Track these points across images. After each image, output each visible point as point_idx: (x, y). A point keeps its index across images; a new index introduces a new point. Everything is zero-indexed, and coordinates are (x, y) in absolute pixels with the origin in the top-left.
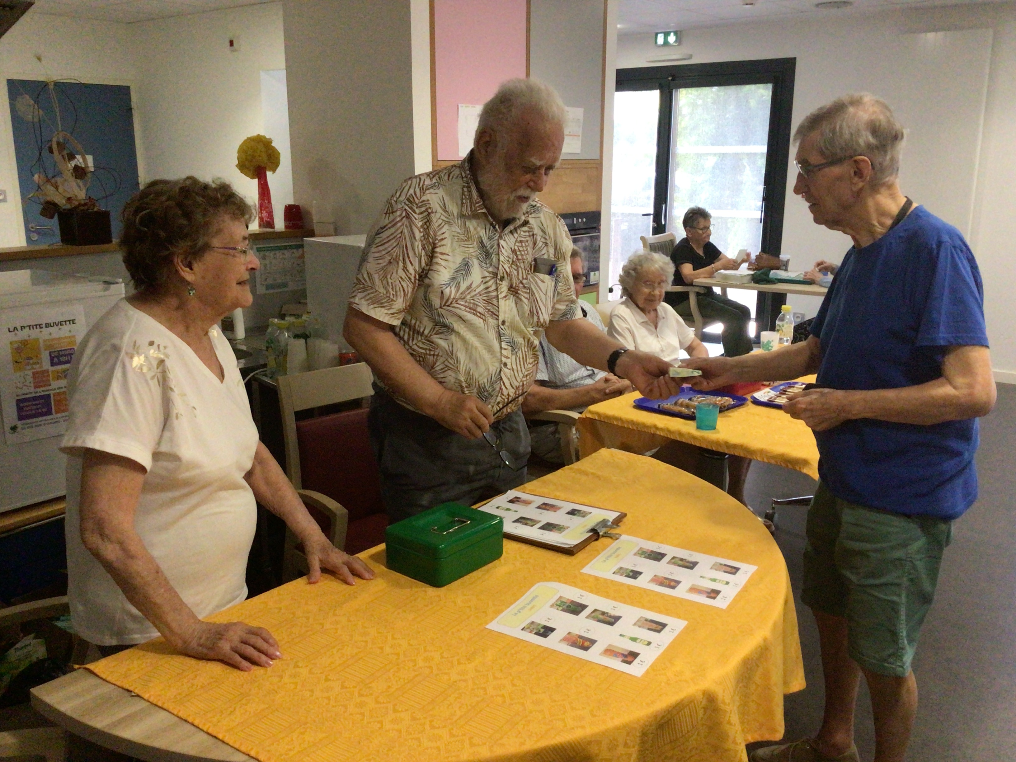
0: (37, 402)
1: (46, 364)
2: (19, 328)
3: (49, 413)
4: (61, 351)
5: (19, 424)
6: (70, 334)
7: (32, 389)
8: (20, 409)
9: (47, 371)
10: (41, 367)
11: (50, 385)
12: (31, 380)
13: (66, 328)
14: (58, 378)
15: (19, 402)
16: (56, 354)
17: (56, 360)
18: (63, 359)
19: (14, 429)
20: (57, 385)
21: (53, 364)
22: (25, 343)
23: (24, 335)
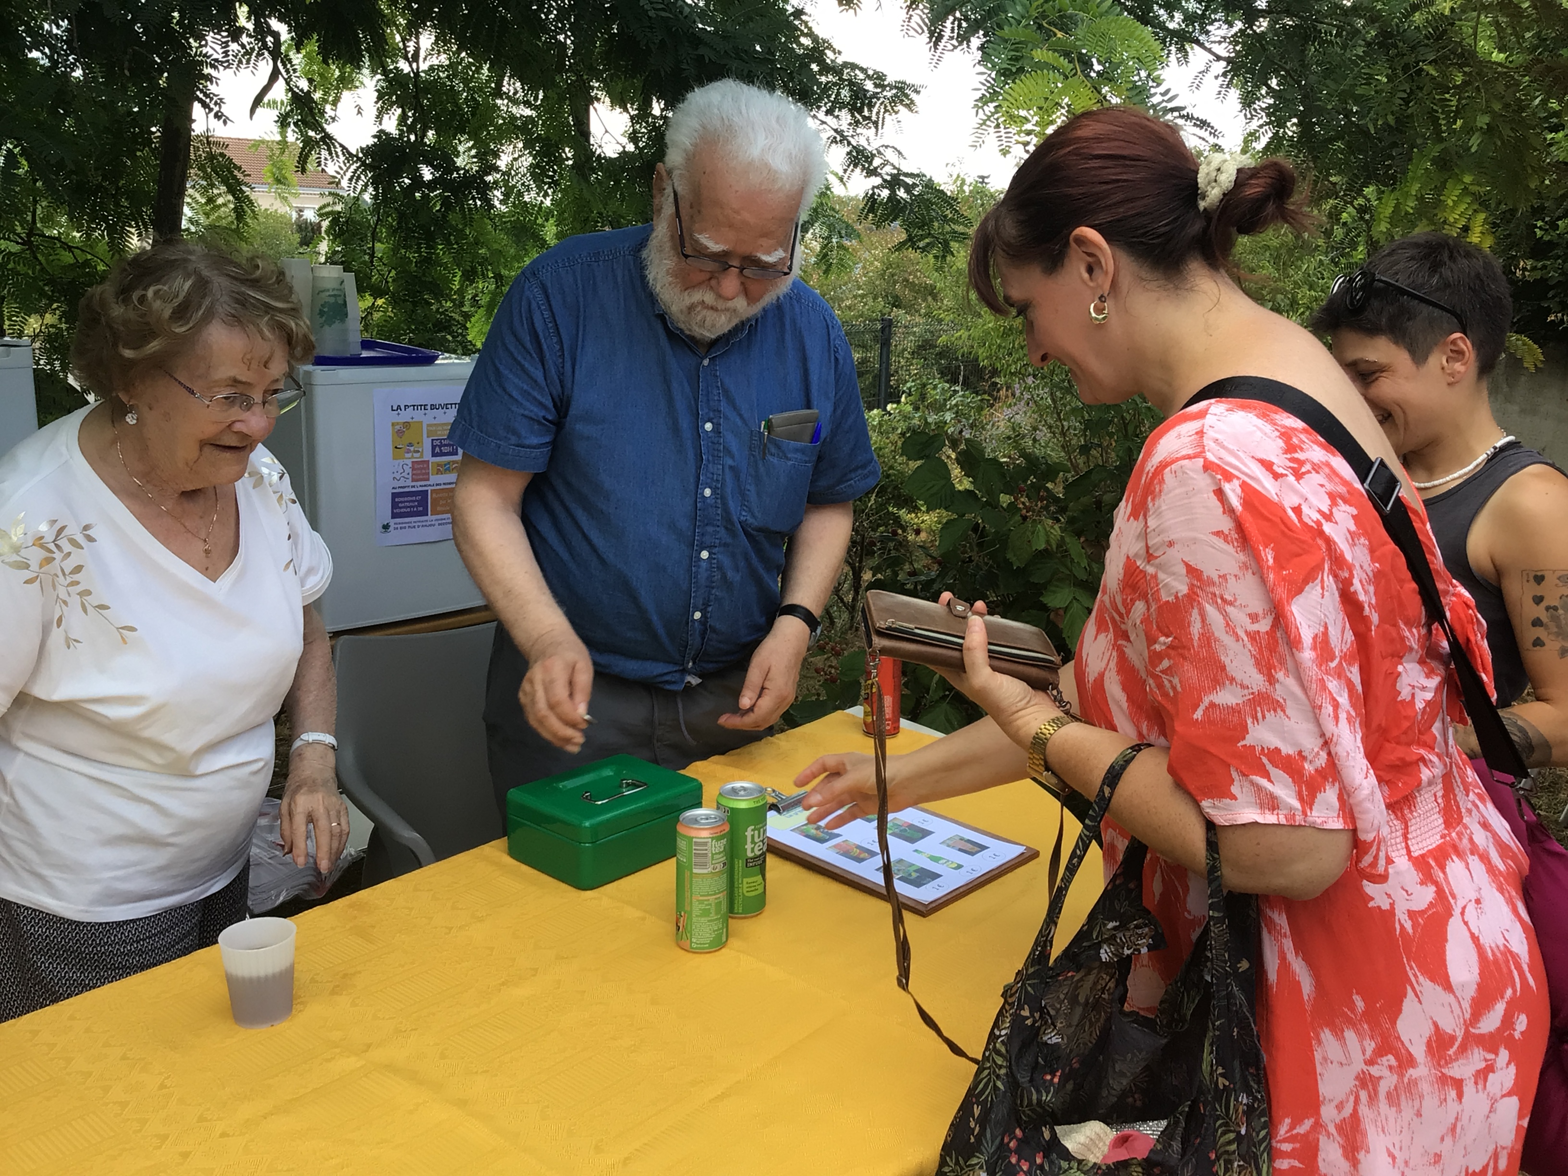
0: (414, 498)
1: (427, 453)
2: (403, 408)
3: (424, 513)
5: (392, 522)
7: (409, 483)
8: (394, 505)
9: (427, 462)
10: (422, 456)
11: (428, 480)
12: (410, 471)
14: (439, 472)
15: (394, 495)
16: (438, 443)
17: (437, 450)
18: (445, 450)
19: (386, 527)
20: (433, 482)
21: (434, 455)
22: (407, 425)
23: (406, 416)
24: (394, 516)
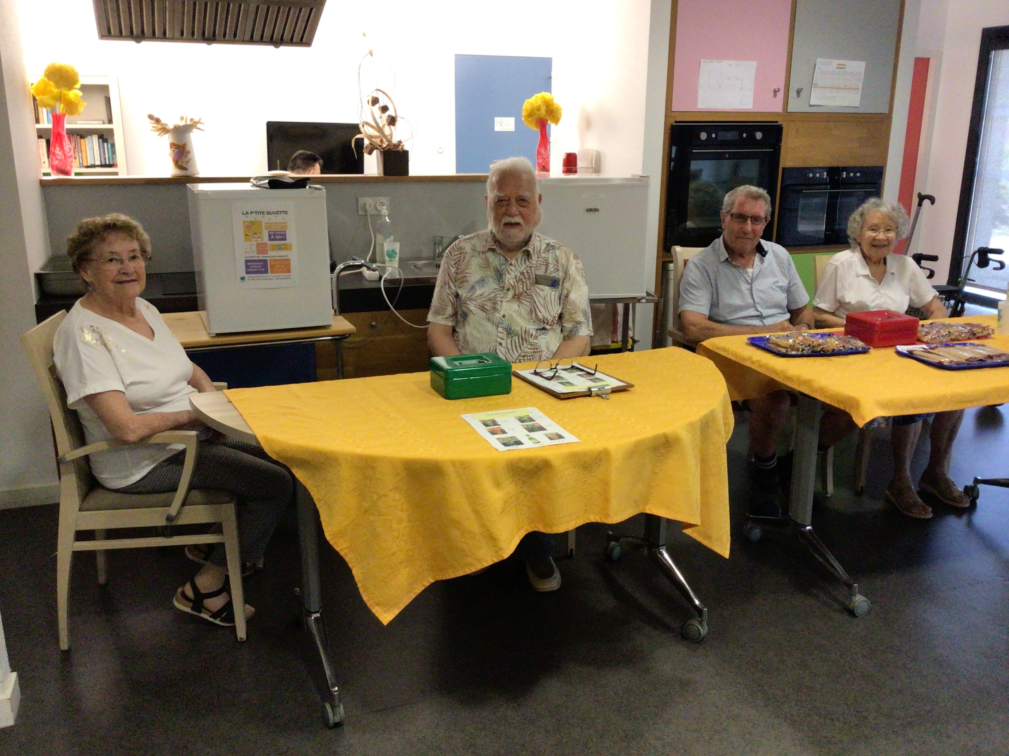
0: (259, 264)
1: (266, 239)
2: (249, 213)
3: (266, 272)
4: (277, 231)
5: (247, 276)
6: (282, 221)
7: (256, 255)
8: (247, 267)
9: (266, 244)
10: (262, 240)
11: (267, 253)
12: (256, 248)
13: (281, 217)
14: (273, 249)
15: (247, 261)
16: (273, 233)
17: (272, 237)
18: (277, 237)
19: (243, 279)
20: (272, 255)
21: (270, 239)
22: (252, 223)
23: (251, 218)
24: (247, 273)
